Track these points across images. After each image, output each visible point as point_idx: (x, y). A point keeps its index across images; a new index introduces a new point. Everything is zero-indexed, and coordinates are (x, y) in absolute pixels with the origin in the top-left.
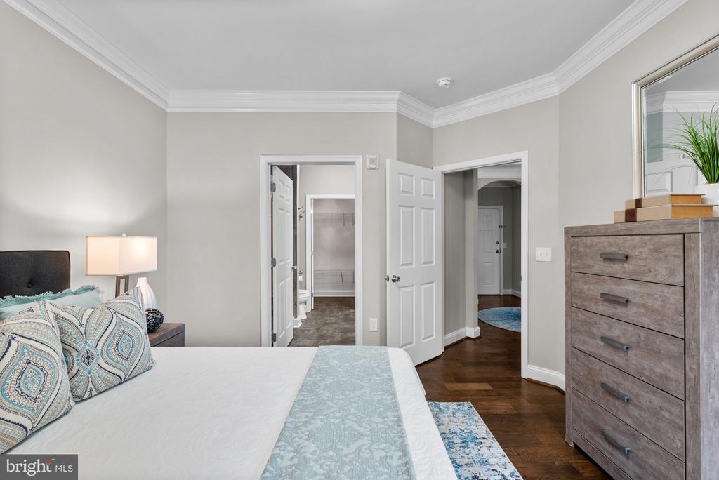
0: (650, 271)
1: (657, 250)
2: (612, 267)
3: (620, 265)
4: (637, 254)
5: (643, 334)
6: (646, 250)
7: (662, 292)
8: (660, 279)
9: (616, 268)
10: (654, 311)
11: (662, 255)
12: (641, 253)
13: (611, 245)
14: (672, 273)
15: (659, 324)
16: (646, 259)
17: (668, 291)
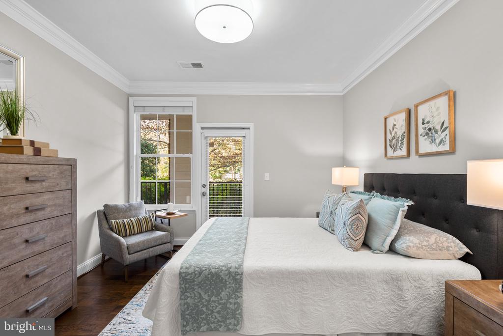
0: (58, 185)
1: (61, 173)
2: (33, 187)
3: (40, 184)
4: (50, 176)
5: (53, 221)
6: (56, 173)
7: (64, 194)
8: (63, 188)
9: (37, 187)
10: (60, 206)
11: (64, 175)
12: (53, 175)
13: (33, 171)
14: (67, 184)
15: (62, 212)
16: (56, 178)
17: (65, 193)
